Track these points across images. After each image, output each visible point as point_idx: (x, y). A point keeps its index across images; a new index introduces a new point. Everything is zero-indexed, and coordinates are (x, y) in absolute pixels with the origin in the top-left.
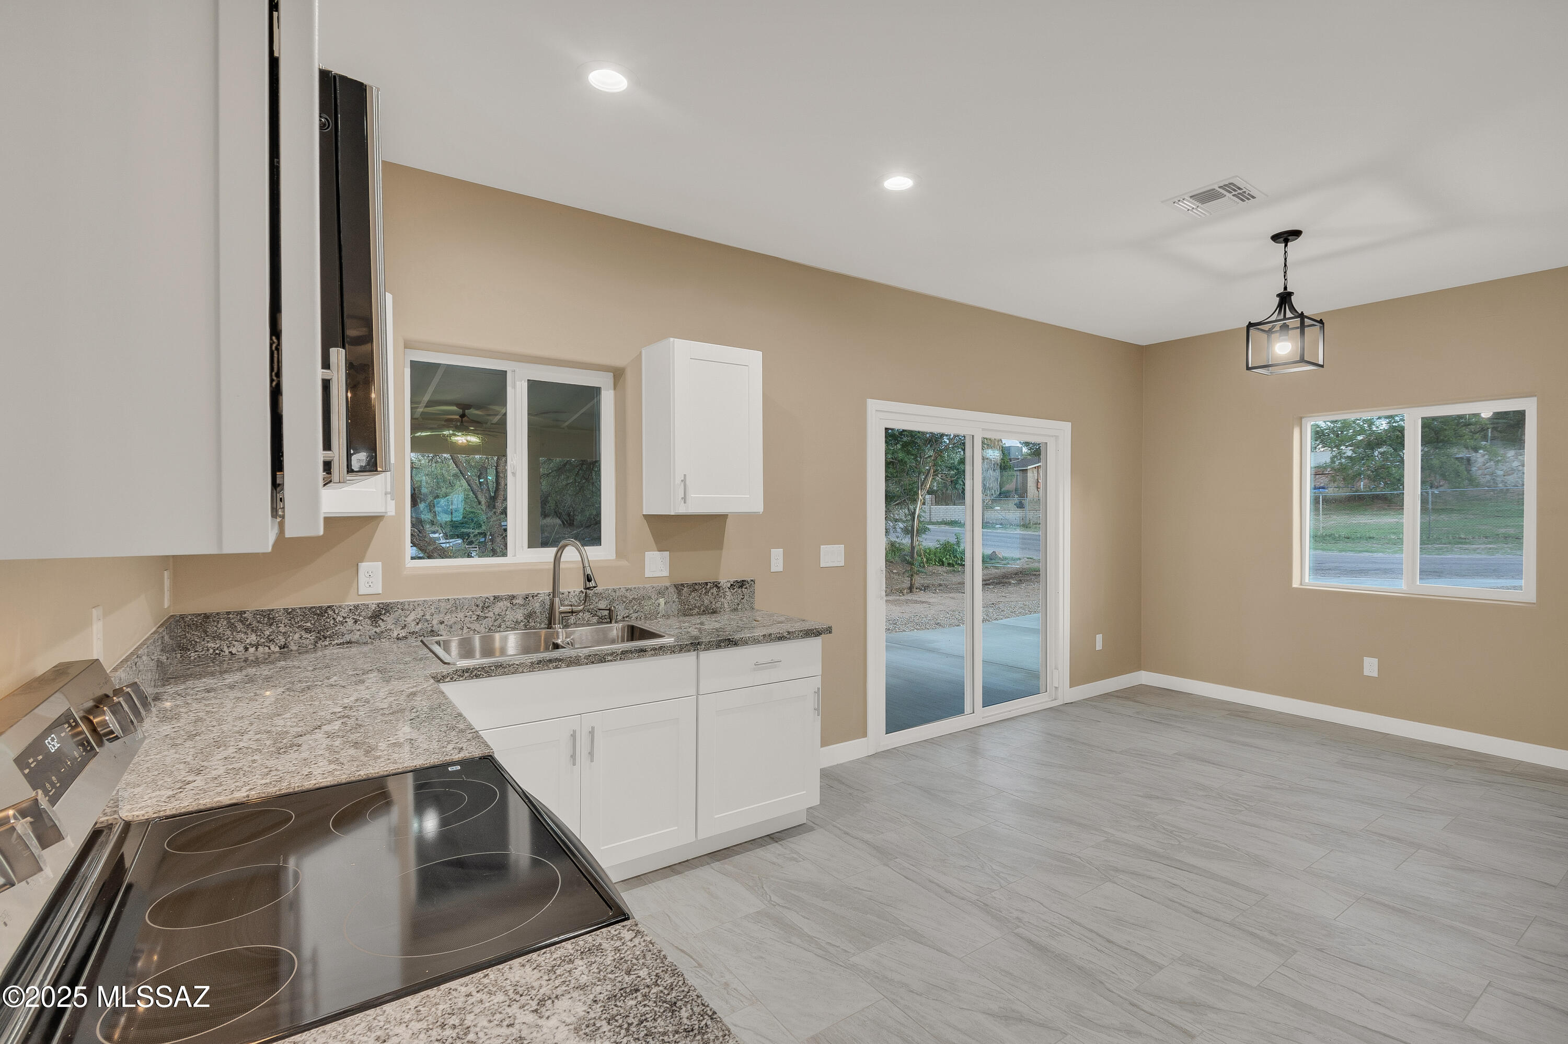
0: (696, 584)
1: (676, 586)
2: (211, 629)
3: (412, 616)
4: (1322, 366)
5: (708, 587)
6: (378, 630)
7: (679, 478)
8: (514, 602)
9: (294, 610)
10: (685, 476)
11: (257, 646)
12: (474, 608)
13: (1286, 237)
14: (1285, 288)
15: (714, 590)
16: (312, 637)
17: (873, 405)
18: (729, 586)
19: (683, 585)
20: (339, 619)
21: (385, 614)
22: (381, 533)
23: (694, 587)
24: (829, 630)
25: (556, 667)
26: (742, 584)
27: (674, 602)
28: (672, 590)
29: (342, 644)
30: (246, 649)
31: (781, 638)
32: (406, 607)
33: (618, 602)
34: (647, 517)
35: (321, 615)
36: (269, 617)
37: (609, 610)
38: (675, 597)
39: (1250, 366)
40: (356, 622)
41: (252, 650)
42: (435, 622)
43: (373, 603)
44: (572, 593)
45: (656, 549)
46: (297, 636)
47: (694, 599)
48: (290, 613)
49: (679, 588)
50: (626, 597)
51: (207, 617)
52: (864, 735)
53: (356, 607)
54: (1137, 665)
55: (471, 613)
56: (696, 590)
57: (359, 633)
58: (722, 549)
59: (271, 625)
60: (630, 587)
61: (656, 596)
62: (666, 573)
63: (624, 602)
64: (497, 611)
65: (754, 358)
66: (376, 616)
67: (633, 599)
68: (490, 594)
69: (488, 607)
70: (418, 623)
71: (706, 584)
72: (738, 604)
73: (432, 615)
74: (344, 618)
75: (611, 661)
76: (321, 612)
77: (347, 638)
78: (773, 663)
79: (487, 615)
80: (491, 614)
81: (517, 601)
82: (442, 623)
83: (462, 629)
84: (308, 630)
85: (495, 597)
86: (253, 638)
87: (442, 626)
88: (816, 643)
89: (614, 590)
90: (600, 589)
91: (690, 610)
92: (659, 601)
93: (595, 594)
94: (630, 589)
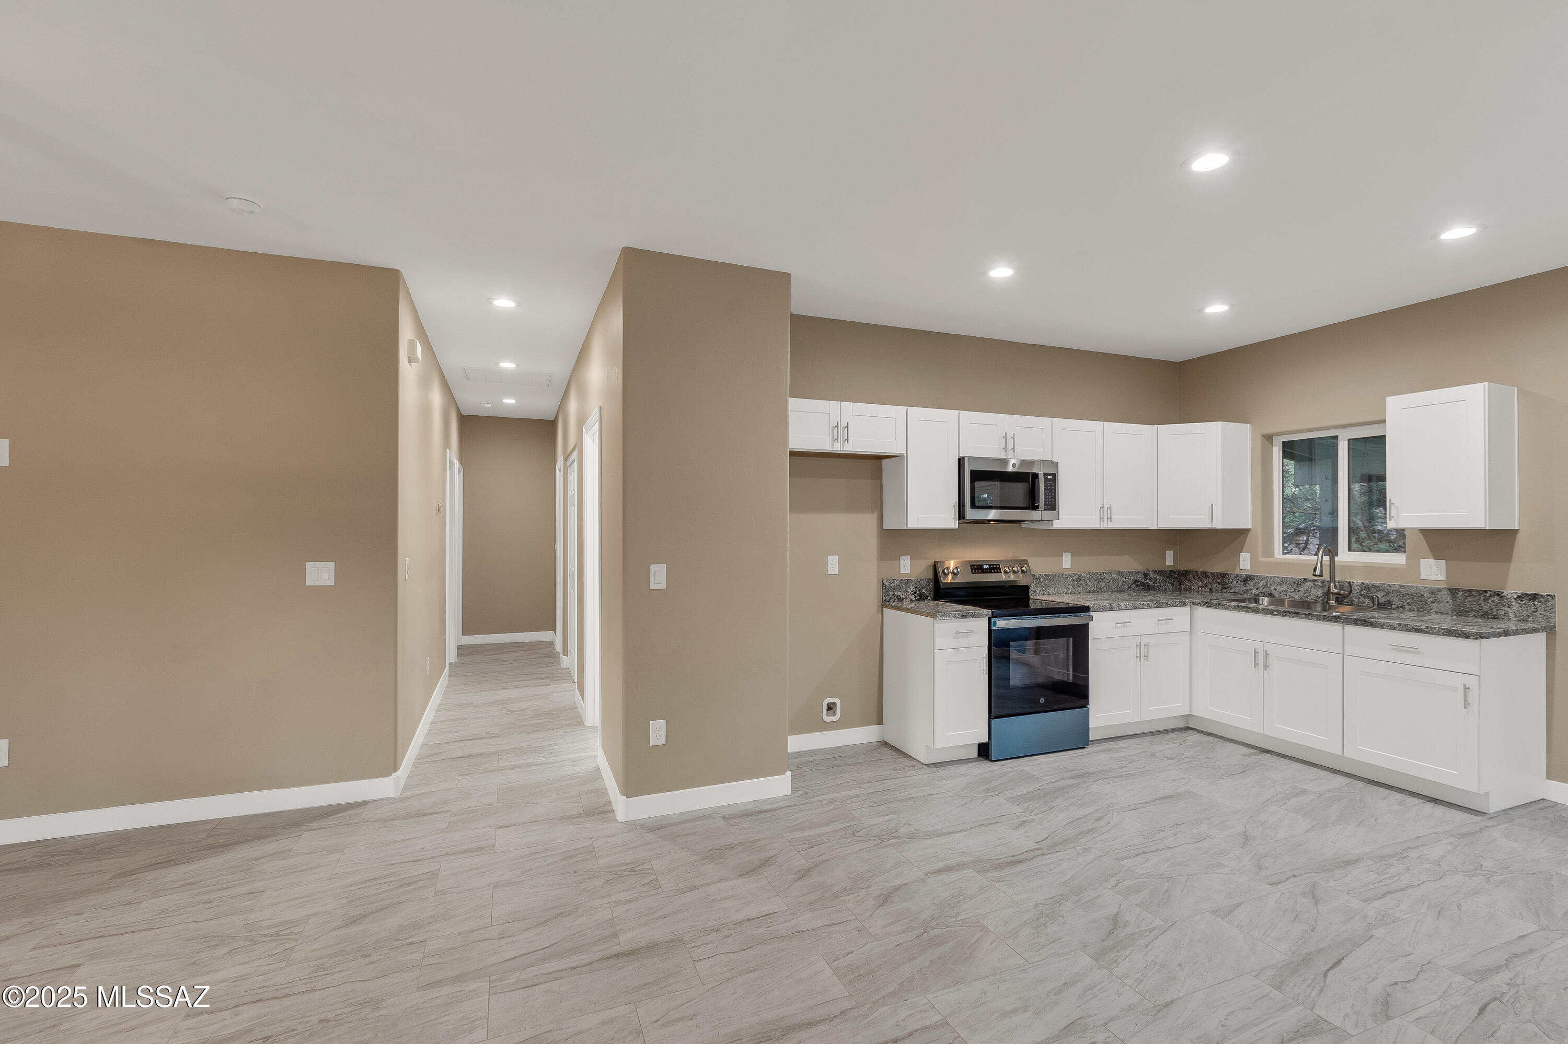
0: (1473, 590)
1: (1450, 590)
2: (1188, 577)
3: (1261, 584)
5: (1488, 594)
6: (1246, 588)
8: (1316, 584)
9: (1214, 573)
11: (1202, 587)
12: (1293, 584)
15: (1496, 599)
16: (1220, 587)
18: (1515, 596)
19: (1457, 589)
20: (1231, 580)
21: (1249, 581)
22: (1250, 537)
23: (1469, 593)
25: (1246, 611)
26: (1534, 597)
27: (1447, 602)
28: (1445, 592)
29: (1231, 592)
30: (1198, 588)
31: (1418, 630)
32: (1259, 578)
33: (1393, 595)
35: (1224, 577)
36: (1205, 575)
38: (1449, 599)
40: (1237, 583)
41: (1200, 589)
42: (1272, 589)
43: (1244, 574)
44: (1355, 583)
45: (1431, 556)
46: (1215, 585)
47: (1470, 602)
48: (1213, 574)
49: (1453, 592)
50: (1400, 592)
51: (1187, 572)
53: (1237, 575)
55: (1291, 587)
56: (1473, 596)
57: (1238, 588)
58: (1509, 561)
59: (1206, 579)
60: (1404, 584)
61: (1429, 595)
62: (1441, 577)
63: (1398, 595)
64: (1306, 588)
66: (1245, 581)
67: (1406, 594)
68: (1301, 577)
69: (1300, 584)
70: (1264, 588)
71: (1485, 591)
73: (1271, 585)
74: (1233, 580)
76: (1224, 575)
77: (1234, 590)
79: (1300, 589)
80: (1302, 589)
81: (1318, 584)
82: (1276, 590)
83: (1286, 595)
84: (1219, 584)
85: (1305, 579)
86: (1200, 584)
87: (1276, 592)
88: (1473, 646)
89: (1390, 586)
90: (1378, 583)
91: (1466, 611)
92: (1431, 600)
93: (1374, 586)
94: (1404, 586)
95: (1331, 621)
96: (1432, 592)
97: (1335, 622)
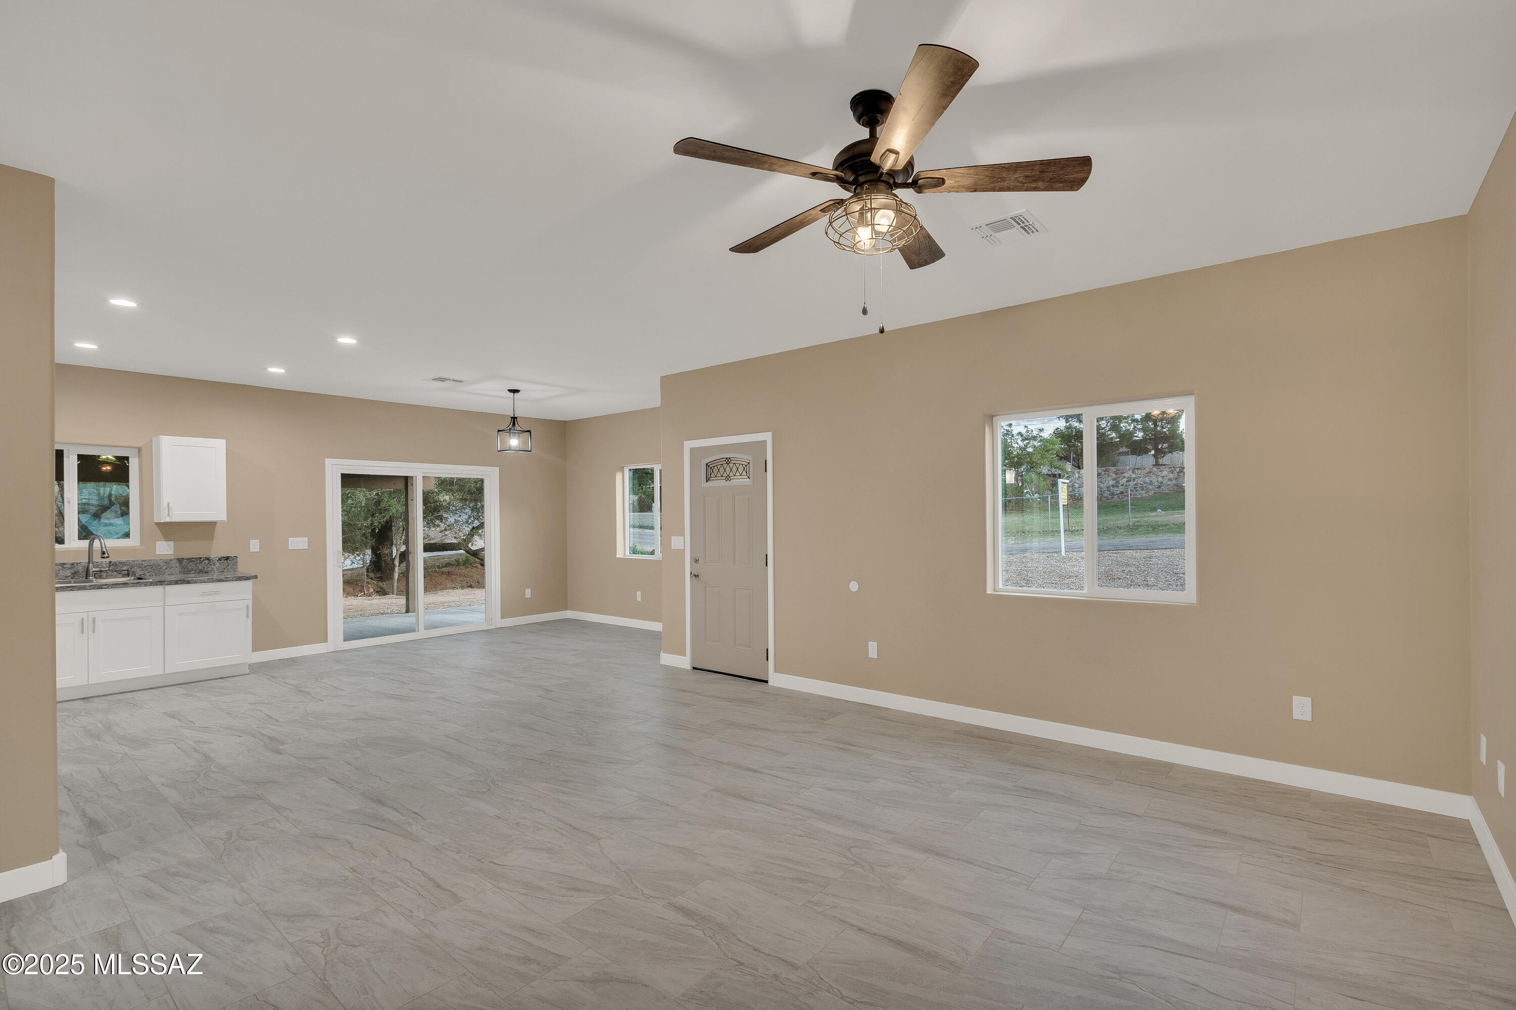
0: (193, 558)
1: (178, 559)
4: (531, 451)
5: (202, 560)
7: (165, 505)
10: (169, 503)
13: (515, 391)
14: (514, 415)
15: (207, 562)
17: (329, 462)
18: (217, 559)
19: (182, 559)
23: (190, 560)
24: (256, 577)
26: (227, 558)
27: (176, 567)
28: (174, 561)
31: (220, 581)
33: (137, 566)
34: (158, 524)
37: (128, 570)
38: (177, 564)
39: (499, 450)
45: (164, 540)
47: (191, 566)
49: (180, 560)
50: (142, 565)
52: (326, 641)
54: (565, 607)
56: (193, 561)
58: (212, 539)
60: (144, 559)
61: (163, 564)
62: (171, 552)
63: (141, 567)
65: (220, 445)
67: (147, 565)
71: (201, 558)
72: (225, 569)
75: (106, 588)
78: (217, 593)
88: (249, 584)
89: (134, 561)
90: (124, 560)
91: (189, 571)
92: (165, 567)
93: (121, 563)
94: (145, 561)
95: (157, 585)
96: (167, 562)
97: (160, 585)
